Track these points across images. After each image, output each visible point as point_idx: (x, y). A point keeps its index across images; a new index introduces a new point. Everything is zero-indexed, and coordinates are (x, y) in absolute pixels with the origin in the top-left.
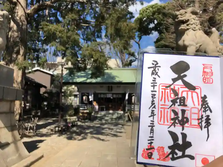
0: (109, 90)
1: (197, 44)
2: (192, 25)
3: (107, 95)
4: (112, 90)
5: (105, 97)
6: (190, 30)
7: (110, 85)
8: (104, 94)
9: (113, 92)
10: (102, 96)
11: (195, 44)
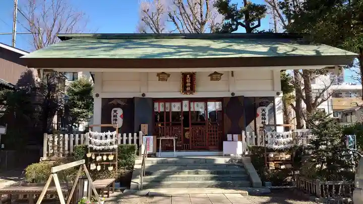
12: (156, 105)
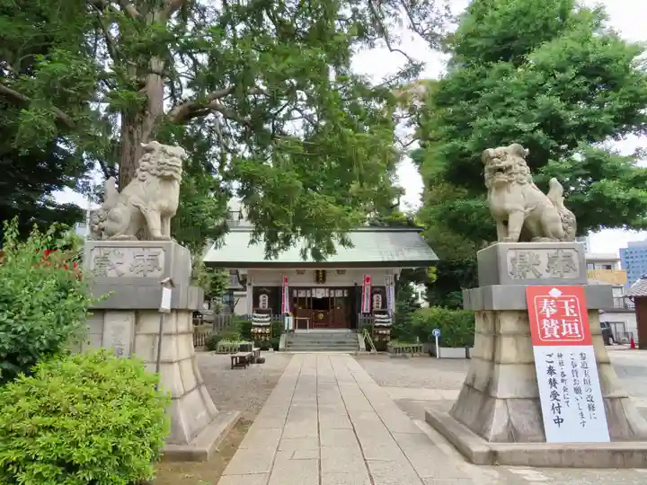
0: (317, 280)
1: (526, 208)
2: (516, 174)
3: (314, 290)
4: (324, 280)
5: (309, 296)
6: (514, 183)
7: (320, 269)
8: (306, 288)
9: (328, 284)
10: (302, 295)
11: (522, 209)
12: (295, 292)
